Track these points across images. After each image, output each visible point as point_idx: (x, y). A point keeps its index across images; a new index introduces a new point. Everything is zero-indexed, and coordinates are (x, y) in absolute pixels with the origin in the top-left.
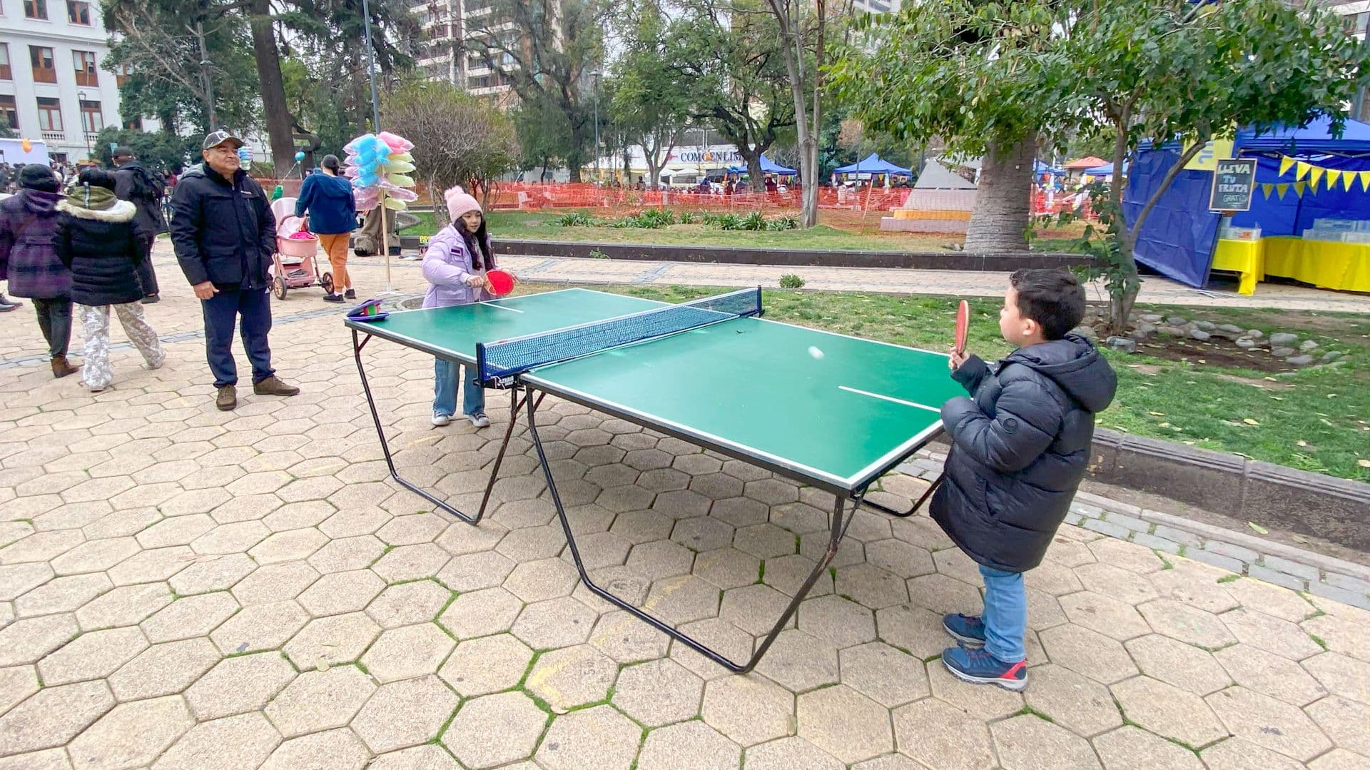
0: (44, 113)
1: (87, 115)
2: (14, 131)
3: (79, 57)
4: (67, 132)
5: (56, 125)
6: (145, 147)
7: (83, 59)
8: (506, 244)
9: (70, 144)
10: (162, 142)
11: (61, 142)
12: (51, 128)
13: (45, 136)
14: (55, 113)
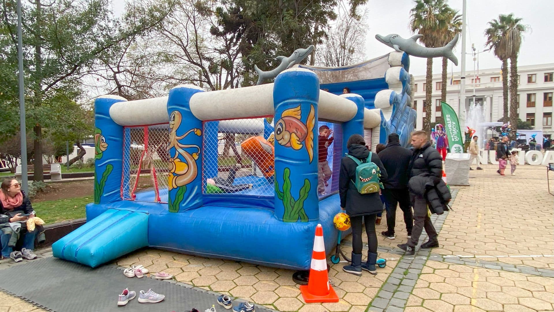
0: (545, 119)
2: (532, 126)
5: (549, 123)
11: (550, 130)
12: (547, 125)
13: (544, 128)
14: (549, 118)
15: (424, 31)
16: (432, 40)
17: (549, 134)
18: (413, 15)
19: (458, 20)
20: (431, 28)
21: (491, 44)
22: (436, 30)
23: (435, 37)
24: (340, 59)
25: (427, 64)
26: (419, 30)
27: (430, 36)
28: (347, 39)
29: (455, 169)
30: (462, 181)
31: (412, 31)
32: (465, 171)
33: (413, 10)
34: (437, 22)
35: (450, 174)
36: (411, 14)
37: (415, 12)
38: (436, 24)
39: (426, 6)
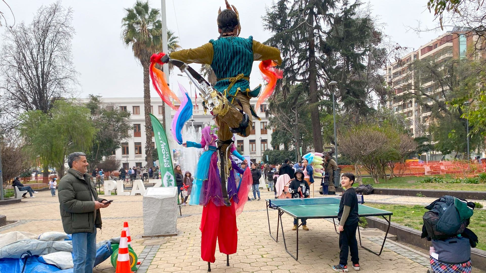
0: (251, 145)
1: (263, 145)
2: (242, 152)
3: (262, 124)
4: (257, 152)
5: (254, 150)
6: (277, 156)
7: (264, 124)
8: (380, 190)
9: (257, 156)
10: (282, 153)
11: (255, 155)
12: (252, 151)
13: (251, 153)
14: (254, 145)
15: (139, 45)
16: (147, 56)
17: (254, 158)
18: (125, 25)
19: (174, 42)
20: (145, 43)
21: (205, 71)
22: (151, 46)
23: (150, 53)
24: (40, 65)
25: (144, 83)
26: (132, 44)
27: (145, 52)
28: (47, 40)
29: (157, 212)
30: (167, 228)
31: (125, 43)
32: (171, 213)
33: (124, 19)
34: (151, 37)
35: (151, 219)
36: (124, 23)
37: (127, 22)
38: (150, 38)
39: (139, 18)
